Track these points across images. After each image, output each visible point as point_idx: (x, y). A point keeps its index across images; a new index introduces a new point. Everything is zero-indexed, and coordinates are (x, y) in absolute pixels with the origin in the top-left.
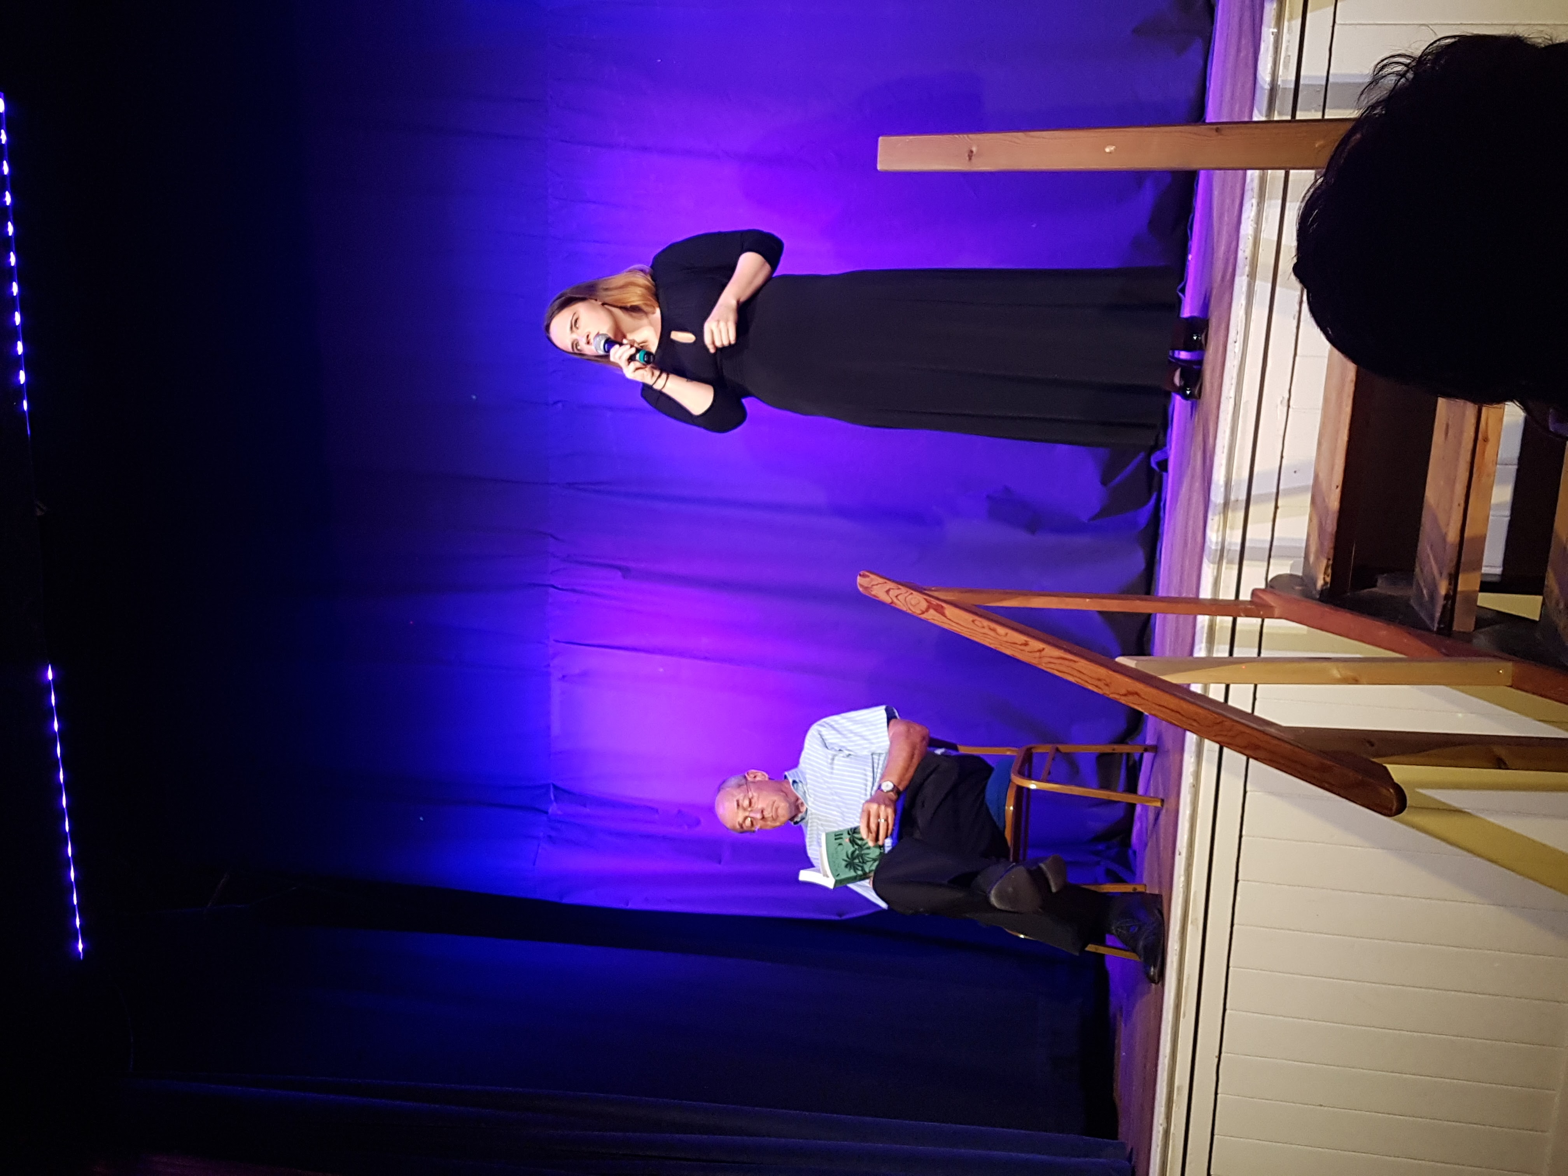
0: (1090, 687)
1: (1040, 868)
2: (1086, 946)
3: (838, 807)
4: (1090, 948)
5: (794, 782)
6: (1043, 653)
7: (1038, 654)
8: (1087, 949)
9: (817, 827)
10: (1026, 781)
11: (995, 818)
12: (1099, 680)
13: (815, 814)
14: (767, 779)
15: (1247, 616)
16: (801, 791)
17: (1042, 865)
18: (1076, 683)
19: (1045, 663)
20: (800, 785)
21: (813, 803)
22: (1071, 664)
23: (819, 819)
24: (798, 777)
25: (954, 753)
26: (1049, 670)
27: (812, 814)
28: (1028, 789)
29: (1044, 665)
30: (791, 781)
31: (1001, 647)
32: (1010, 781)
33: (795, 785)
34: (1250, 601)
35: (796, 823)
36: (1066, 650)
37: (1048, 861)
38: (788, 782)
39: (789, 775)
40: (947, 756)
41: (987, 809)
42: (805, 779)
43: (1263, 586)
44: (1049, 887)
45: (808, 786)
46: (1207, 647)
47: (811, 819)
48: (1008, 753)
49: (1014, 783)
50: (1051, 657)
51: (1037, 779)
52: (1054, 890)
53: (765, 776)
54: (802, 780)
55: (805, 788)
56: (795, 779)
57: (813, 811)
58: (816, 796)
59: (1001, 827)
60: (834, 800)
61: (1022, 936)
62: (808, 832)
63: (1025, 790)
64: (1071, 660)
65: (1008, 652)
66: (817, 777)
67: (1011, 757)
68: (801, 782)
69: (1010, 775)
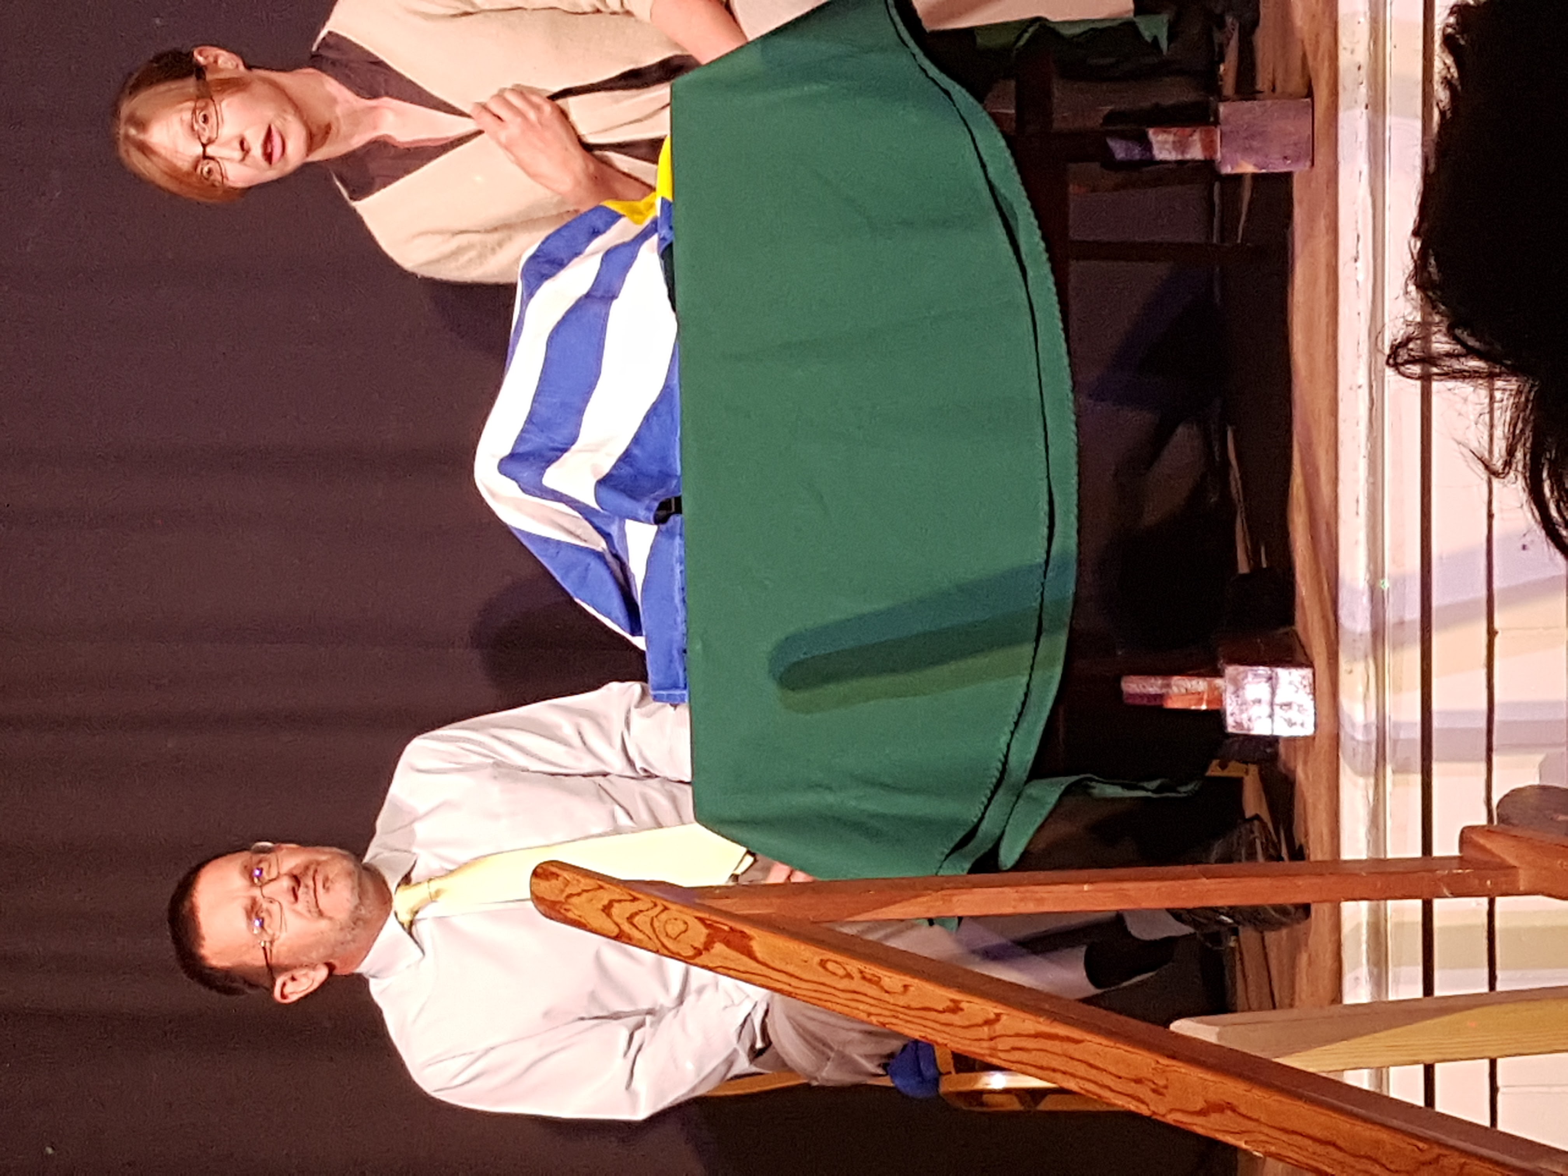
7: (983, 1033)
12: (1139, 1081)
15: (1456, 895)
19: (1003, 1051)
34: (1460, 858)
43: (1483, 821)
46: (1371, 974)
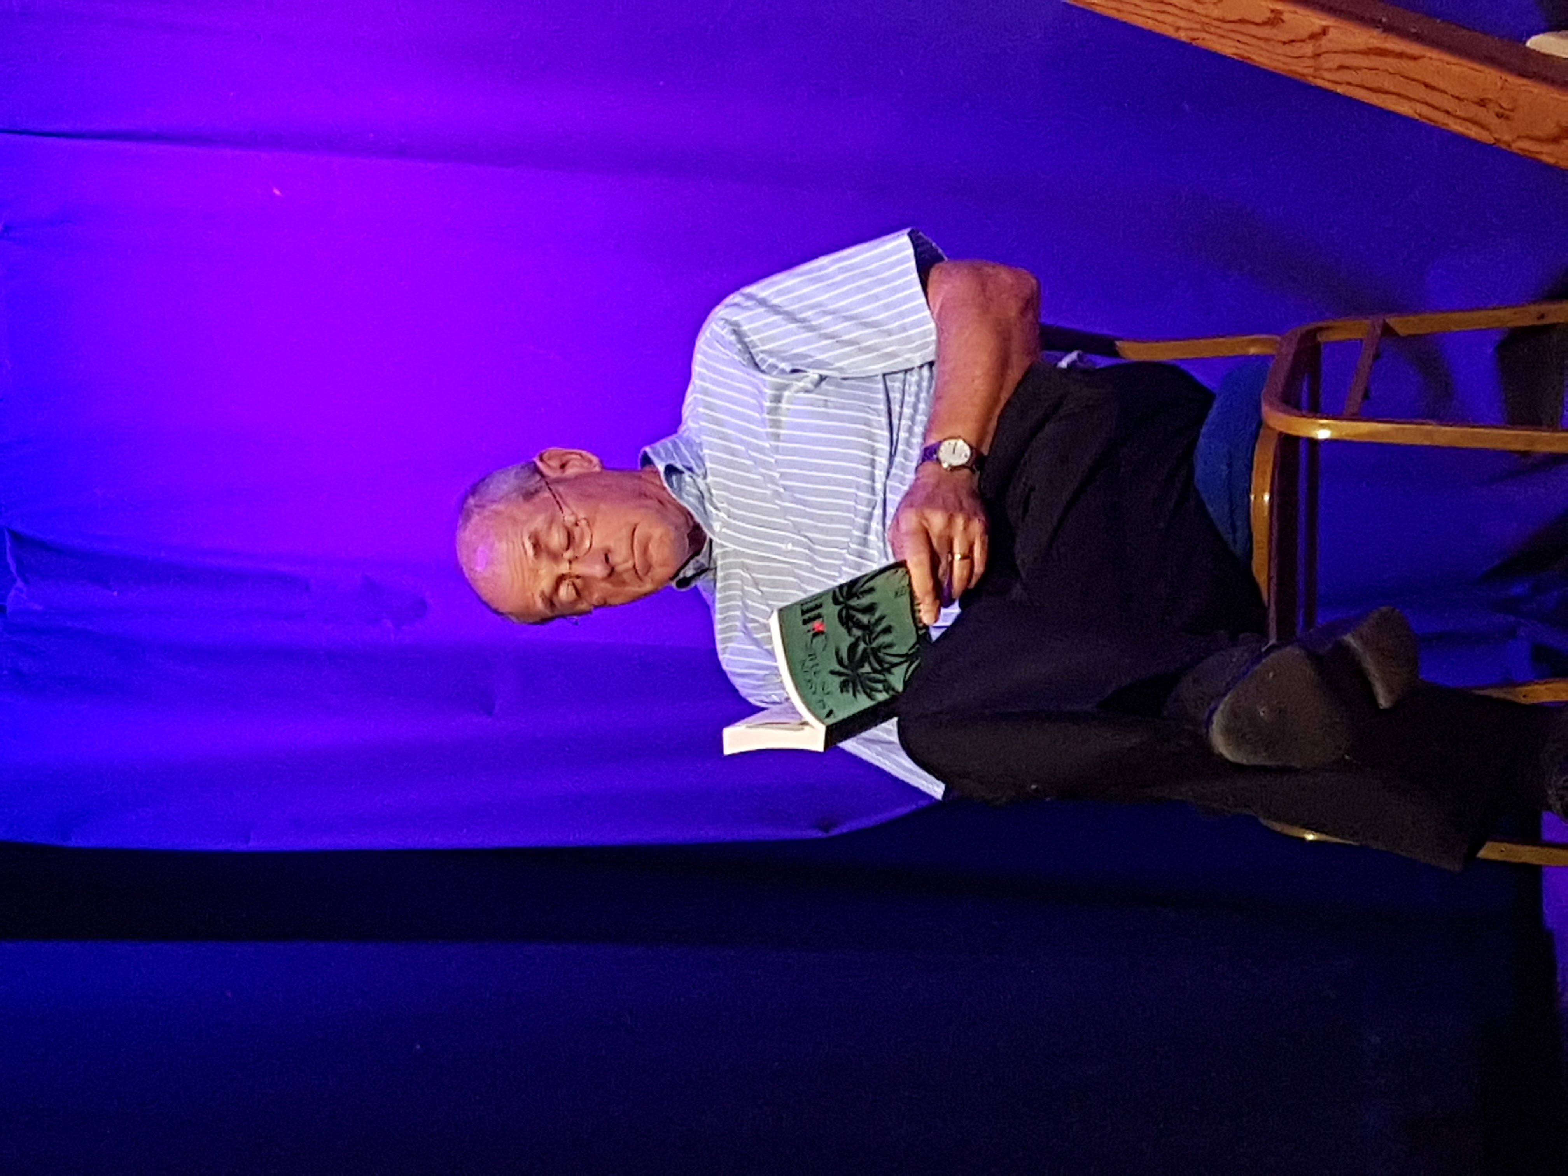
0: (1457, 127)
1: (1344, 650)
2: (1480, 847)
3: (797, 529)
4: (1490, 852)
5: (671, 470)
6: (1324, 43)
7: (1309, 49)
8: (1482, 854)
9: (743, 590)
10: (1303, 420)
11: (1222, 528)
12: (1482, 103)
13: (737, 554)
14: (597, 469)
16: (689, 494)
17: (1349, 639)
18: (1417, 117)
19: (1329, 70)
20: (687, 477)
21: (726, 525)
22: (1405, 65)
23: (746, 568)
24: (682, 458)
25: (1102, 362)
26: (1340, 90)
27: (725, 555)
28: (1313, 443)
29: (1327, 75)
30: (661, 467)
31: (1207, 36)
32: (1260, 423)
33: (674, 478)
35: (685, 582)
36: (1388, 29)
37: (1365, 628)
38: (657, 472)
39: (658, 454)
40: (1084, 372)
41: (1201, 504)
42: (700, 459)
44: (1372, 698)
45: (710, 479)
47: (725, 567)
48: (1253, 350)
49: (1273, 429)
50: (1345, 52)
51: (1335, 413)
52: (1383, 701)
53: (590, 462)
54: (693, 465)
55: (702, 487)
56: (671, 462)
57: (731, 547)
58: (731, 503)
59: (1238, 550)
60: (785, 511)
61: (1310, 837)
62: (718, 606)
63: (1302, 448)
64: (1401, 55)
65: (1226, 48)
66: (733, 453)
67: (1263, 359)
68: (690, 469)
69: (1258, 409)
